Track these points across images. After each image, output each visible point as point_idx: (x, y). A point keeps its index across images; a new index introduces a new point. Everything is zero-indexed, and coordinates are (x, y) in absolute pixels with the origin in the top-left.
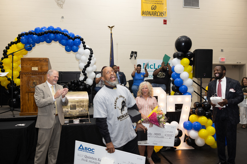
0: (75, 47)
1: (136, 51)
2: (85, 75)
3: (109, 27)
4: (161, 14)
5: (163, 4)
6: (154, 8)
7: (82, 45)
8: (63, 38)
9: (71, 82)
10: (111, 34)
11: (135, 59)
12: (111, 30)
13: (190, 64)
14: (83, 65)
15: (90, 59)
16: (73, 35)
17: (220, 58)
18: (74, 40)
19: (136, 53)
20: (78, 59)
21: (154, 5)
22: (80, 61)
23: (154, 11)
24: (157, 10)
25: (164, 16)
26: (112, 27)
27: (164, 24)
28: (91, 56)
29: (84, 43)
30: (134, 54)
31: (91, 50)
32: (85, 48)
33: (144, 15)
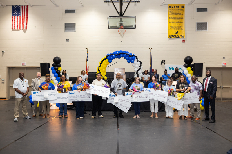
0: (132, 61)
1: (165, 60)
2: (138, 75)
3: (150, 49)
4: (181, 36)
5: (182, 30)
6: (176, 33)
7: (136, 59)
8: (126, 56)
9: (131, 78)
10: (151, 52)
11: (164, 64)
12: (151, 50)
13: (192, 70)
14: (136, 70)
15: (140, 67)
16: (131, 54)
17: (222, 63)
18: (132, 57)
19: (164, 61)
20: (133, 66)
21: (177, 31)
22: (135, 67)
23: (176, 35)
24: (178, 34)
25: (183, 38)
26: (151, 49)
27: (183, 42)
28: (141, 65)
29: (137, 58)
30: (163, 62)
31: (140, 62)
32: (138, 61)
33: (170, 38)
